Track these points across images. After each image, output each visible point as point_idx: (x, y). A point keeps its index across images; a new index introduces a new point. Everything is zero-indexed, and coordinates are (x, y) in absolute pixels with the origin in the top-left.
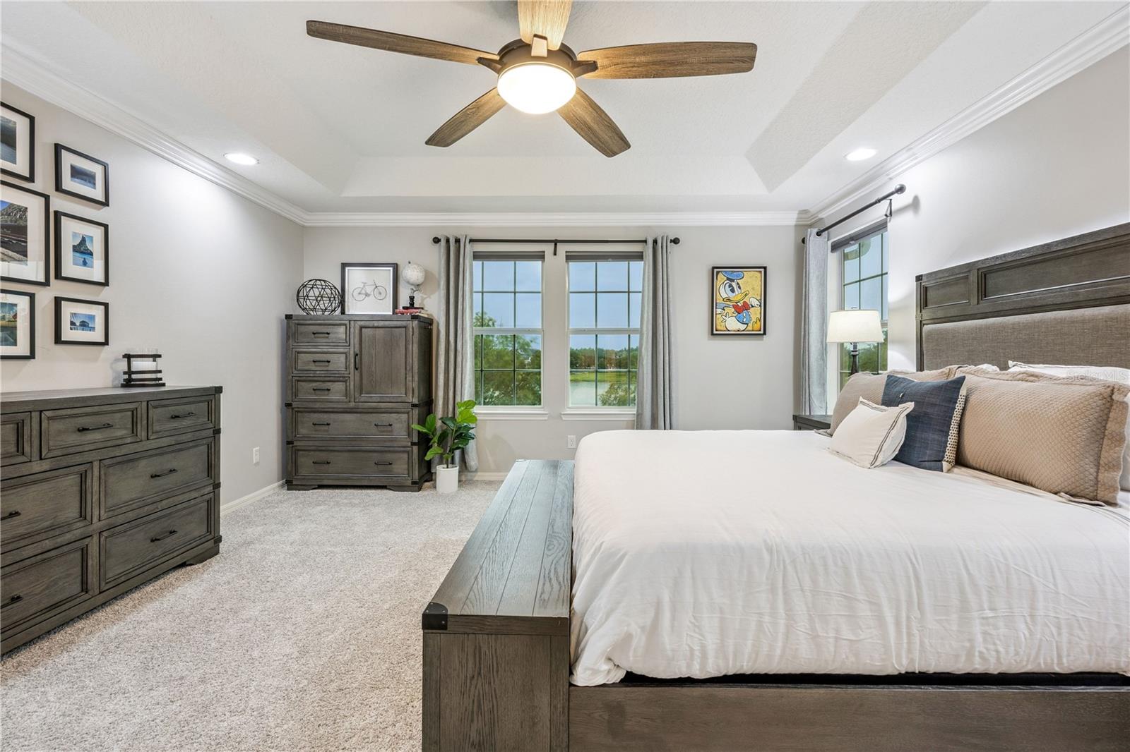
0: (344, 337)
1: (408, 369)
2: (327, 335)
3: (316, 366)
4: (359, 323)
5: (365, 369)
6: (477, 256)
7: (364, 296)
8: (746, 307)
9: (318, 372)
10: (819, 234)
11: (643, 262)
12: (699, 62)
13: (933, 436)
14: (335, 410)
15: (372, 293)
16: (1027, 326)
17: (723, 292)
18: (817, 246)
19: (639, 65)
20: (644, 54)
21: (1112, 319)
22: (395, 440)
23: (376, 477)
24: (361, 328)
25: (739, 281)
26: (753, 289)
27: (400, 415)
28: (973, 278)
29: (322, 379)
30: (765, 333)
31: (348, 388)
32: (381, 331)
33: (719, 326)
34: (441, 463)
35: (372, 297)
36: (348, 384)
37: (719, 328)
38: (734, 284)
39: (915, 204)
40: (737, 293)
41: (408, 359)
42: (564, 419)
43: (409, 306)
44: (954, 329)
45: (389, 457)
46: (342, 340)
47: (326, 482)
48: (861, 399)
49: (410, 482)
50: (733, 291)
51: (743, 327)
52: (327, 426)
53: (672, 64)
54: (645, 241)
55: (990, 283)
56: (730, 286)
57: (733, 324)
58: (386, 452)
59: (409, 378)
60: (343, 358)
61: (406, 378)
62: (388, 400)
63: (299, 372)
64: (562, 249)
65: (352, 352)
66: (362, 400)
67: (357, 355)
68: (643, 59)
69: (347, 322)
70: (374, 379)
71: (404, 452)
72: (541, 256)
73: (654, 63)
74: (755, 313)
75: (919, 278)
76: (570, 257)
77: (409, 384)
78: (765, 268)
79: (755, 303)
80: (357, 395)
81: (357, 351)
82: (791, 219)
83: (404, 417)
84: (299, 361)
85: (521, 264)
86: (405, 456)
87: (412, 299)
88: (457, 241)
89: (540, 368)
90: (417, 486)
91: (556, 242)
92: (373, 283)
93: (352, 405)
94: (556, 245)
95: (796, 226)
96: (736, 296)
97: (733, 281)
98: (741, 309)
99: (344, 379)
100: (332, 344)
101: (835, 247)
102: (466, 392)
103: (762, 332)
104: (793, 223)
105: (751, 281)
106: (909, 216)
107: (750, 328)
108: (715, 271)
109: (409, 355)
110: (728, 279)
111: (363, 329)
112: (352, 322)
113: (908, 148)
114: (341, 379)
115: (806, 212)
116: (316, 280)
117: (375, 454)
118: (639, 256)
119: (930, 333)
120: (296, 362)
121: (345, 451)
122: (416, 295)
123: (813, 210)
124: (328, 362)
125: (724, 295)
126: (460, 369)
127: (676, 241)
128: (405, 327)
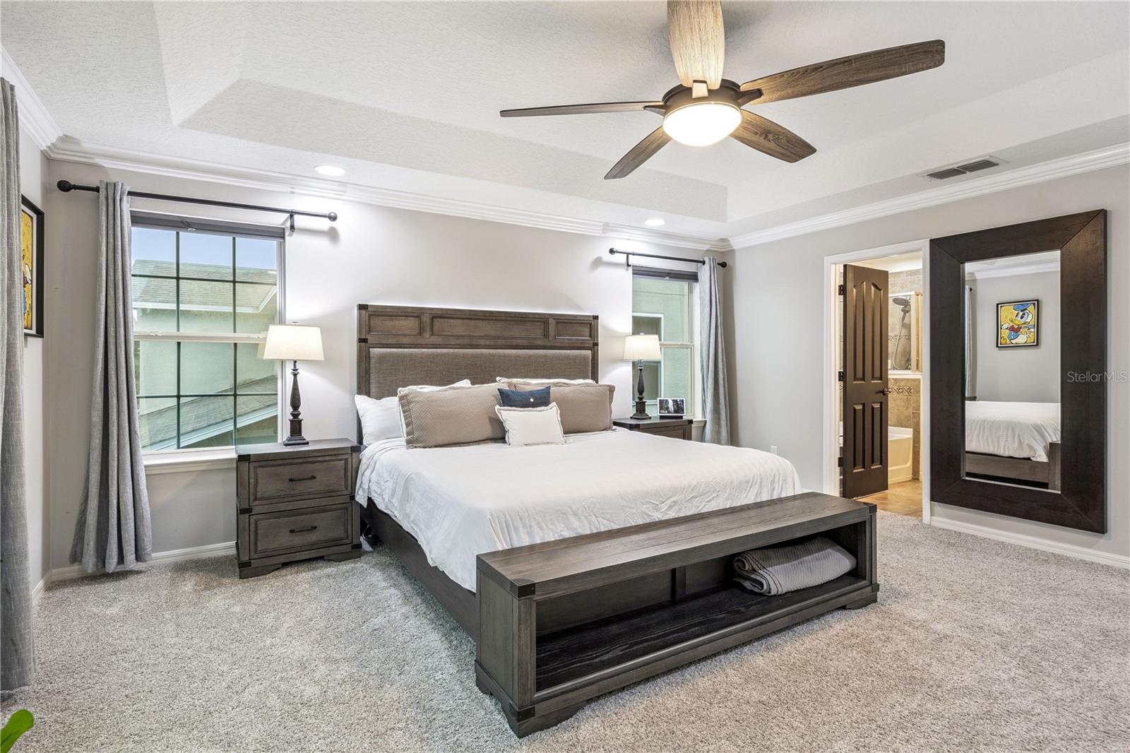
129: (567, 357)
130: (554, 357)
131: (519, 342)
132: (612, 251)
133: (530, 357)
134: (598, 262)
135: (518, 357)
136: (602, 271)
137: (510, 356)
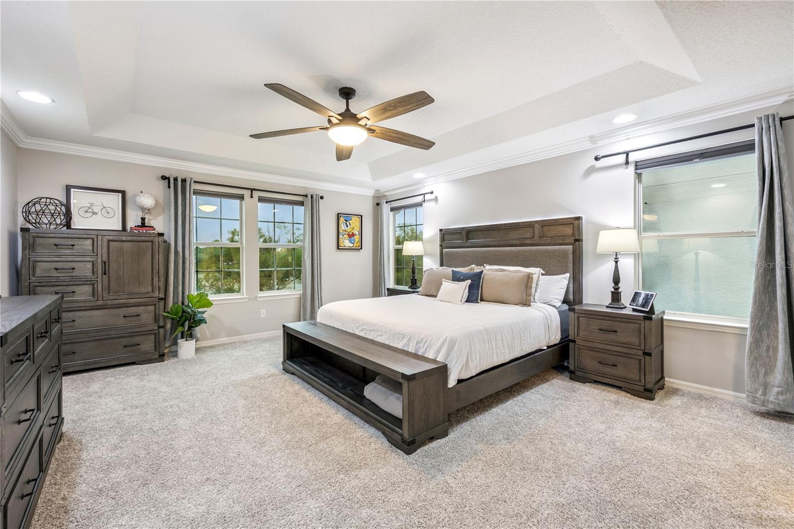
0: (91, 248)
1: (154, 272)
2: (72, 247)
3: (58, 273)
4: (106, 237)
5: (112, 272)
6: (196, 193)
7: (92, 214)
8: (353, 235)
9: (61, 278)
10: (387, 202)
11: (303, 207)
12: (413, 143)
13: (475, 291)
14: (82, 308)
15: (100, 212)
16: (485, 252)
17: (343, 227)
18: (386, 208)
19: (391, 136)
20: (396, 134)
21: (512, 252)
22: (144, 325)
23: (124, 356)
24: (109, 241)
25: (350, 222)
26: (356, 226)
27: (147, 307)
28: (464, 233)
29: (65, 283)
30: (361, 248)
31: (96, 290)
32: (129, 244)
33: (341, 244)
34: (182, 338)
35: (100, 214)
36: (95, 286)
37: (341, 245)
38: (348, 223)
39: (436, 199)
40: (349, 227)
41: (154, 265)
42: (258, 300)
43: (140, 224)
44: (457, 252)
45: (137, 339)
46: (89, 250)
47: (71, 370)
48: (443, 279)
49: (158, 355)
50: (347, 226)
51: (352, 245)
52: (72, 323)
53: (403, 140)
54: (306, 196)
55: (470, 236)
56: (346, 224)
57: (347, 243)
58: (133, 336)
59: (156, 279)
60: (89, 266)
61: (152, 279)
62: (137, 297)
63: (37, 279)
64: (256, 194)
65: (99, 261)
66: (111, 298)
67: (105, 263)
68: (395, 135)
69: (94, 236)
70: (122, 282)
71: (151, 334)
72: (241, 197)
73: (397, 138)
74: (357, 238)
75: (441, 230)
76: (261, 200)
77: (156, 283)
78: (361, 216)
79: (357, 233)
80: (105, 295)
81: (105, 259)
82: (371, 193)
83: (152, 308)
84: (37, 268)
85: (225, 201)
86: (153, 337)
87: (143, 219)
88: (184, 181)
89: (239, 269)
90: (161, 357)
91: (252, 190)
92: (101, 204)
93: (100, 303)
94: (252, 192)
95: (374, 197)
96: (349, 229)
97: (347, 221)
98: (351, 236)
99: (92, 282)
100: (77, 254)
101: (392, 209)
102: (192, 287)
103: (360, 248)
104: (372, 195)
105: (355, 222)
106: (433, 204)
107: (355, 246)
108: (338, 216)
109: (156, 262)
110: (345, 220)
111: (110, 242)
112: (100, 237)
113: (435, 176)
114: (88, 282)
115: (378, 190)
116: (47, 198)
117: (123, 339)
118: (302, 204)
119: (447, 252)
120: (34, 270)
121: (93, 340)
122: (147, 216)
123: (382, 191)
124: (73, 269)
125: (343, 229)
126: (188, 271)
127: (322, 198)
128: (152, 242)
129: (548, 251)
130: (537, 251)
131: (514, 242)
132: (597, 159)
133: (519, 251)
134: (591, 170)
135: (511, 252)
136: (595, 177)
137: (505, 251)
